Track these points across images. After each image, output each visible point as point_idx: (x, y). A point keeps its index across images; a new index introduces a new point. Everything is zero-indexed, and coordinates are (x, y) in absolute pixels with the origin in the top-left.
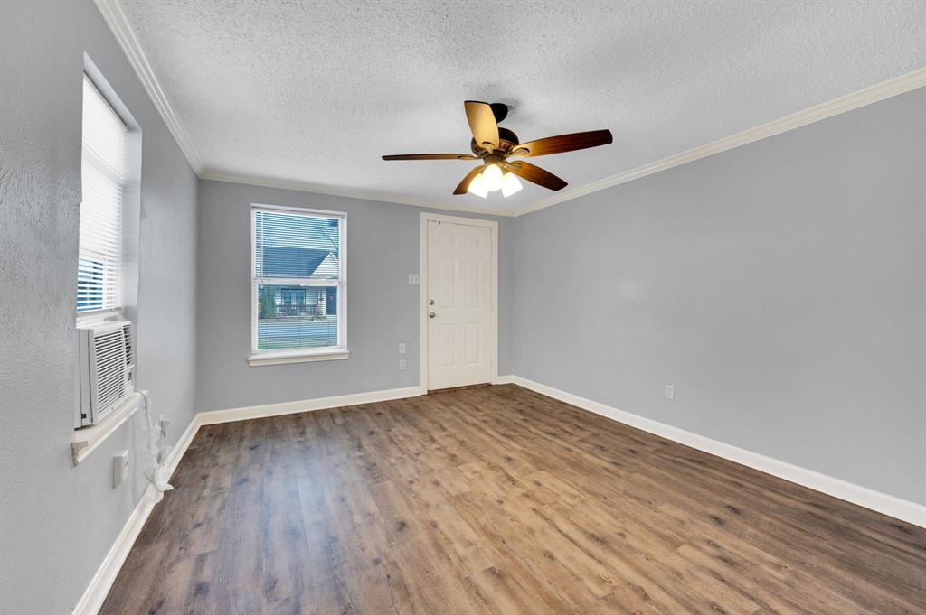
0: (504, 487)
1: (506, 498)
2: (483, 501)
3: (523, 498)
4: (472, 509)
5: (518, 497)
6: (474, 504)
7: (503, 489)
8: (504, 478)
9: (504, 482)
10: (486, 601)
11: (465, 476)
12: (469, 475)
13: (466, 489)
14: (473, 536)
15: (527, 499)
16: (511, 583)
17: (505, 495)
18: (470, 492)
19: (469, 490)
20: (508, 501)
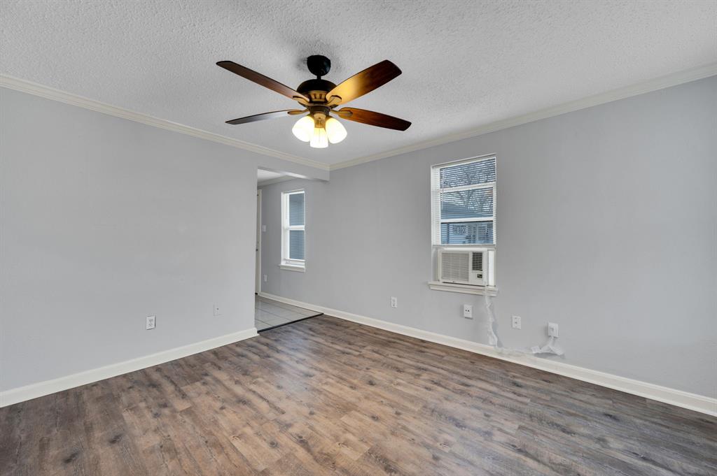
0: (310, 431)
1: (308, 418)
2: (326, 411)
3: (292, 422)
4: (332, 402)
5: (296, 422)
6: (332, 406)
7: (311, 428)
8: (311, 443)
9: (311, 437)
10: (312, 368)
11: (353, 434)
12: (350, 437)
13: (345, 419)
14: (326, 387)
15: (288, 423)
16: (302, 374)
17: (309, 422)
18: (341, 417)
19: (342, 419)
20: (305, 416)
